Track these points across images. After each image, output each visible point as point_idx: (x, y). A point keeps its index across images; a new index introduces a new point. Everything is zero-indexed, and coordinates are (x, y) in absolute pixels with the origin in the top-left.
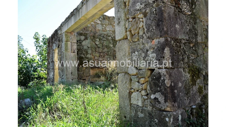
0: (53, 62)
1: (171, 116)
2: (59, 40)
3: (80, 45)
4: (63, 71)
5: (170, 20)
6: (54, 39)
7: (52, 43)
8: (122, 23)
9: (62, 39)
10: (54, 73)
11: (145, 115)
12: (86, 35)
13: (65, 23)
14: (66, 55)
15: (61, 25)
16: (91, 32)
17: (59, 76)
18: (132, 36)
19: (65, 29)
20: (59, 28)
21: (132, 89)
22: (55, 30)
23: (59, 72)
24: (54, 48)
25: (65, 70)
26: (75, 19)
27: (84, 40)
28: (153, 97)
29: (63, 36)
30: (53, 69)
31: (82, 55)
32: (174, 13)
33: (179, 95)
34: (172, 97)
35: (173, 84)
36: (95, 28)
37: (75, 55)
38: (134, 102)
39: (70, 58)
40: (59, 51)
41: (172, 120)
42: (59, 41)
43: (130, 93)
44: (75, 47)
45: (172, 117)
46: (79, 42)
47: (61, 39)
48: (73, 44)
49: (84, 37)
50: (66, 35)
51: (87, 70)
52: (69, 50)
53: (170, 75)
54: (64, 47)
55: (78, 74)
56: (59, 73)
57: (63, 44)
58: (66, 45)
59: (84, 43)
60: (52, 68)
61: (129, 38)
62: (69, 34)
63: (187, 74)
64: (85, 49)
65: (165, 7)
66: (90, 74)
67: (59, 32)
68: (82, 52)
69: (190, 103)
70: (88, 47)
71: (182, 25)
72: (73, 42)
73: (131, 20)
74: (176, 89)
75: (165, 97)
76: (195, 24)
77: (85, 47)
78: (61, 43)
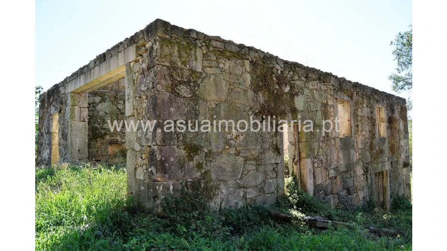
0: (49, 133)
1: (160, 184)
2: (61, 101)
3: (94, 110)
4: (65, 147)
5: (164, 105)
6: (52, 98)
7: (50, 104)
8: (131, 100)
9: (66, 101)
10: (50, 151)
11: (145, 188)
12: (103, 95)
13: (71, 80)
14: (71, 125)
15: (65, 80)
16: (111, 90)
17: (60, 155)
18: (138, 114)
19: (71, 88)
20: (62, 83)
21: (137, 164)
22: (55, 85)
23: (60, 149)
24: (52, 112)
25: (70, 146)
26: (85, 80)
27: (100, 102)
28: (150, 170)
29: (68, 97)
30: (50, 144)
31: (96, 125)
32: (169, 98)
33: (170, 169)
34: (162, 169)
35: (163, 159)
36: (117, 84)
37: (85, 125)
38: (138, 177)
39: (77, 130)
40: (60, 118)
41: (161, 188)
42: (62, 103)
43: (136, 169)
44: (86, 113)
45: (162, 185)
46: (92, 105)
47: (64, 100)
48: (82, 109)
49: (100, 98)
50: (72, 97)
51: (104, 147)
52: (77, 118)
53: (161, 151)
54: (69, 114)
55: (89, 152)
56: (60, 151)
57: (68, 109)
58: (72, 111)
59: (99, 107)
60: (46, 142)
61: (135, 115)
62: (77, 95)
63: (183, 151)
64: (101, 116)
65: (159, 94)
66: (107, 153)
67: (62, 90)
68: (96, 120)
69: (184, 176)
70: (105, 112)
71: (178, 108)
72: (82, 106)
73: (137, 98)
74: (168, 163)
75: (157, 168)
76: (196, 105)
77: (101, 113)
78: (64, 106)
